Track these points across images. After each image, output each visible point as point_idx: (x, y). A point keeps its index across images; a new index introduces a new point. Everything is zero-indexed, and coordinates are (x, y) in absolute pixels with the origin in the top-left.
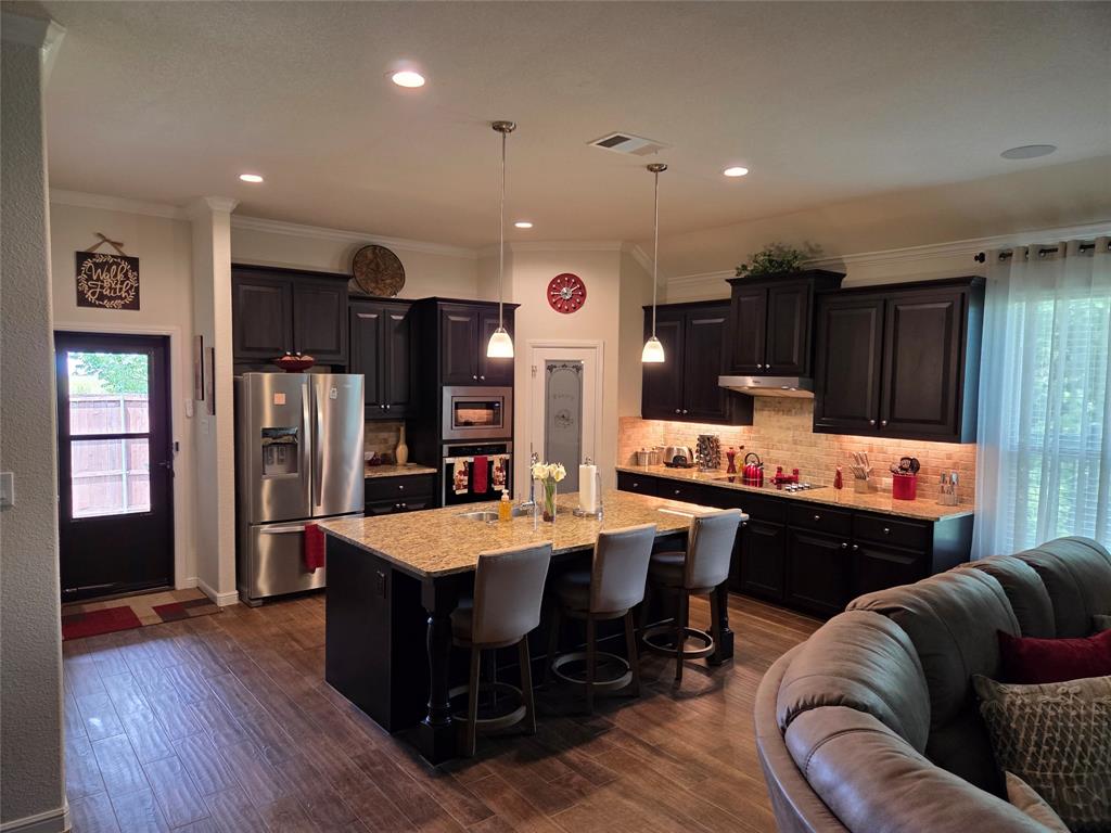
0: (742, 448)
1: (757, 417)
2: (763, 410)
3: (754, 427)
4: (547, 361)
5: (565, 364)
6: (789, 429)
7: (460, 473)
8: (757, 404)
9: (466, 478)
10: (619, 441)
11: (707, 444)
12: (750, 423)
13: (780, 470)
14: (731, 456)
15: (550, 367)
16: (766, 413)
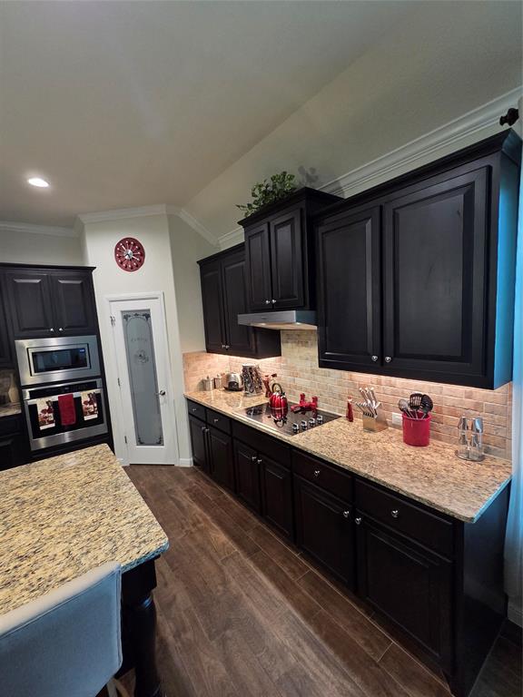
0: (274, 375)
1: (284, 348)
2: (287, 342)
3: (283, 358)
4: (122, 312)
5: (137, 314)
6: (307, 359)
7: (44, 411)
8: (283, 337)
9: (51, 414)
10: (185, 372)
11: (249, 373)
12: (279, 354)
13: (303, 396)
14: (267, 383)
15: (126, 316)
16: (289, 344)
